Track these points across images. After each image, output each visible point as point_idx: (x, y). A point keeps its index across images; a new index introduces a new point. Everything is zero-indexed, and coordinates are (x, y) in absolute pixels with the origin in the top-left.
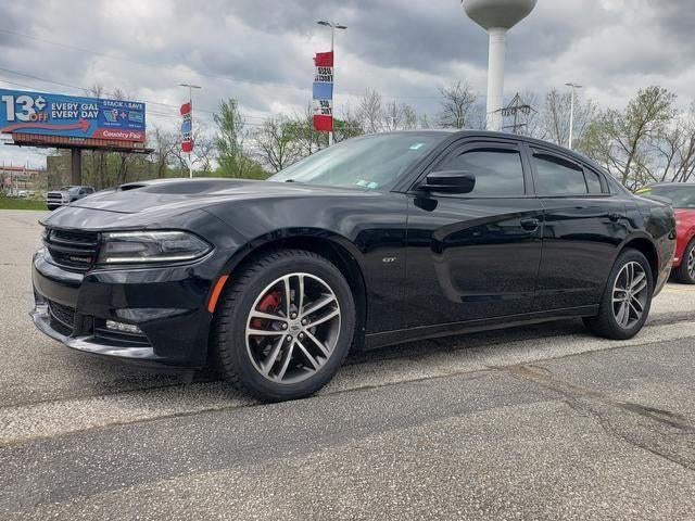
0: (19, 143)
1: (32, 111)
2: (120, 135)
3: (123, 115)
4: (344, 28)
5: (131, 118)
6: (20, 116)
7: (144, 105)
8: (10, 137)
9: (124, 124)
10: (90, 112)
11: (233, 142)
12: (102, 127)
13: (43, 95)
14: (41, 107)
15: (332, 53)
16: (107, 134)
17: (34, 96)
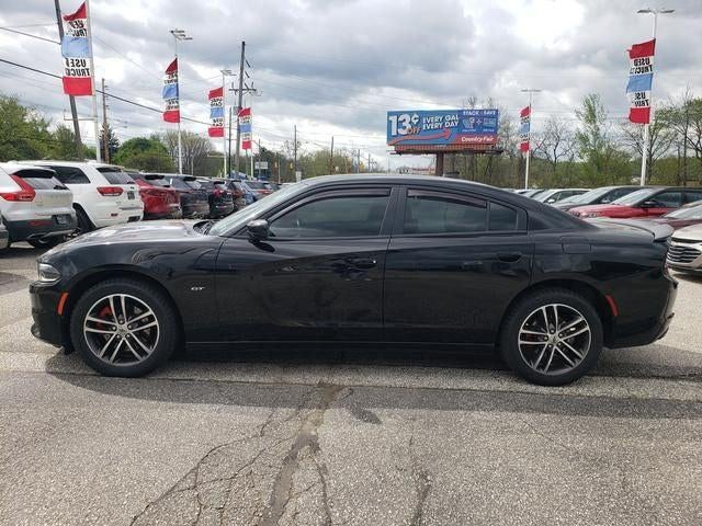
0: (400, 153)
1: (409, 126)
2: (476, 139)
3: (479, 122)
4: (671, 11)
5: (485, 124)
6: (402, 132)
7: (497, 111)
8: (393, 148)
9: (479, 129)
10: (452, 122)
11: (596, 135)
12: (461, 134)
13: (417, 112)
14: (415, 122)
15: (654, 41)
16: (465, 139)
17: (411, 113)
